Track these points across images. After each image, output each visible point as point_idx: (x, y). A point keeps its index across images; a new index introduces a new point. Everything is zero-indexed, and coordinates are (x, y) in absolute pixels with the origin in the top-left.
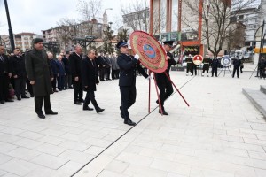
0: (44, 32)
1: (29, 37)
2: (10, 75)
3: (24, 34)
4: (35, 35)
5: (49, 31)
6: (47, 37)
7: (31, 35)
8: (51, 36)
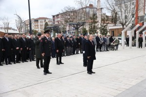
0: (54, 16)
1: (43, 21)
2: (28, 48)
3: (40, 18)
4: (47, 19)
5: (58, 15)
6: (56, 20)
7: (45, 19)
8: (59, 19)
